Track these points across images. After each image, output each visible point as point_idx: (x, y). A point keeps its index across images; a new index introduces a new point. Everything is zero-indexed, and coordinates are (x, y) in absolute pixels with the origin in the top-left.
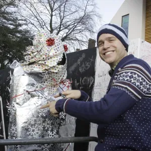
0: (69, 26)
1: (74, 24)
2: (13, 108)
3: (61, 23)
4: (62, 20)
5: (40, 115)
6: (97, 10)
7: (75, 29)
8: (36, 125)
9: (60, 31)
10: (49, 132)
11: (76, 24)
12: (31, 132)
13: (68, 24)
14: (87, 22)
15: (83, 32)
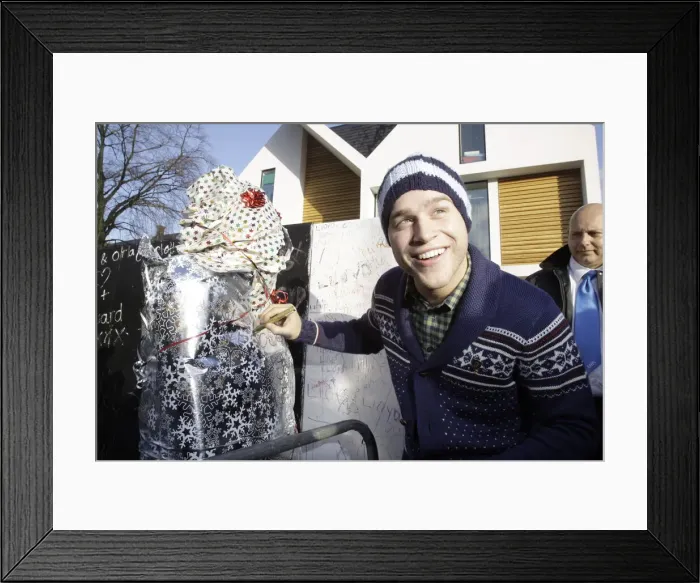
0: (145, 174)
1: (158, 171)
2: (181, 375)
3: (125, 165)
4: (129, 160)
5: (248, 383)
6: (207, 148)
7: (159, 182)
8: (242, 409)
9: (122, 182)
10: (267, 420)
11: (160, 173)
12: (231, 429)
13: (143, 169)
14: (185, 172)
15: (176, 192)
